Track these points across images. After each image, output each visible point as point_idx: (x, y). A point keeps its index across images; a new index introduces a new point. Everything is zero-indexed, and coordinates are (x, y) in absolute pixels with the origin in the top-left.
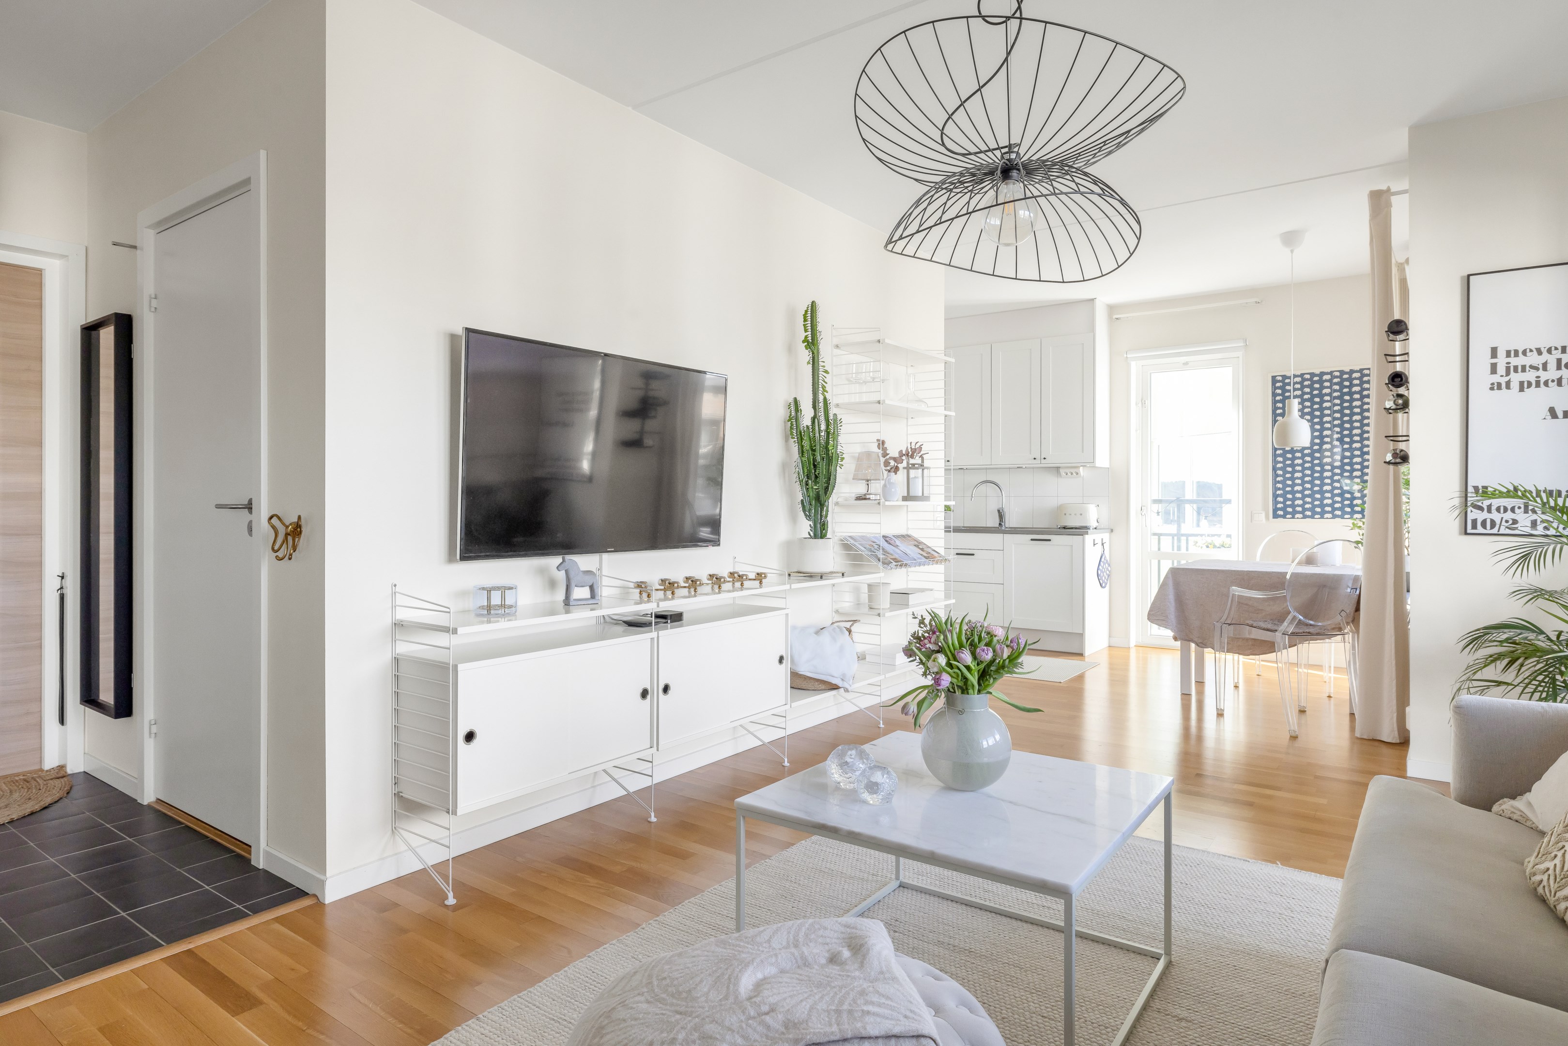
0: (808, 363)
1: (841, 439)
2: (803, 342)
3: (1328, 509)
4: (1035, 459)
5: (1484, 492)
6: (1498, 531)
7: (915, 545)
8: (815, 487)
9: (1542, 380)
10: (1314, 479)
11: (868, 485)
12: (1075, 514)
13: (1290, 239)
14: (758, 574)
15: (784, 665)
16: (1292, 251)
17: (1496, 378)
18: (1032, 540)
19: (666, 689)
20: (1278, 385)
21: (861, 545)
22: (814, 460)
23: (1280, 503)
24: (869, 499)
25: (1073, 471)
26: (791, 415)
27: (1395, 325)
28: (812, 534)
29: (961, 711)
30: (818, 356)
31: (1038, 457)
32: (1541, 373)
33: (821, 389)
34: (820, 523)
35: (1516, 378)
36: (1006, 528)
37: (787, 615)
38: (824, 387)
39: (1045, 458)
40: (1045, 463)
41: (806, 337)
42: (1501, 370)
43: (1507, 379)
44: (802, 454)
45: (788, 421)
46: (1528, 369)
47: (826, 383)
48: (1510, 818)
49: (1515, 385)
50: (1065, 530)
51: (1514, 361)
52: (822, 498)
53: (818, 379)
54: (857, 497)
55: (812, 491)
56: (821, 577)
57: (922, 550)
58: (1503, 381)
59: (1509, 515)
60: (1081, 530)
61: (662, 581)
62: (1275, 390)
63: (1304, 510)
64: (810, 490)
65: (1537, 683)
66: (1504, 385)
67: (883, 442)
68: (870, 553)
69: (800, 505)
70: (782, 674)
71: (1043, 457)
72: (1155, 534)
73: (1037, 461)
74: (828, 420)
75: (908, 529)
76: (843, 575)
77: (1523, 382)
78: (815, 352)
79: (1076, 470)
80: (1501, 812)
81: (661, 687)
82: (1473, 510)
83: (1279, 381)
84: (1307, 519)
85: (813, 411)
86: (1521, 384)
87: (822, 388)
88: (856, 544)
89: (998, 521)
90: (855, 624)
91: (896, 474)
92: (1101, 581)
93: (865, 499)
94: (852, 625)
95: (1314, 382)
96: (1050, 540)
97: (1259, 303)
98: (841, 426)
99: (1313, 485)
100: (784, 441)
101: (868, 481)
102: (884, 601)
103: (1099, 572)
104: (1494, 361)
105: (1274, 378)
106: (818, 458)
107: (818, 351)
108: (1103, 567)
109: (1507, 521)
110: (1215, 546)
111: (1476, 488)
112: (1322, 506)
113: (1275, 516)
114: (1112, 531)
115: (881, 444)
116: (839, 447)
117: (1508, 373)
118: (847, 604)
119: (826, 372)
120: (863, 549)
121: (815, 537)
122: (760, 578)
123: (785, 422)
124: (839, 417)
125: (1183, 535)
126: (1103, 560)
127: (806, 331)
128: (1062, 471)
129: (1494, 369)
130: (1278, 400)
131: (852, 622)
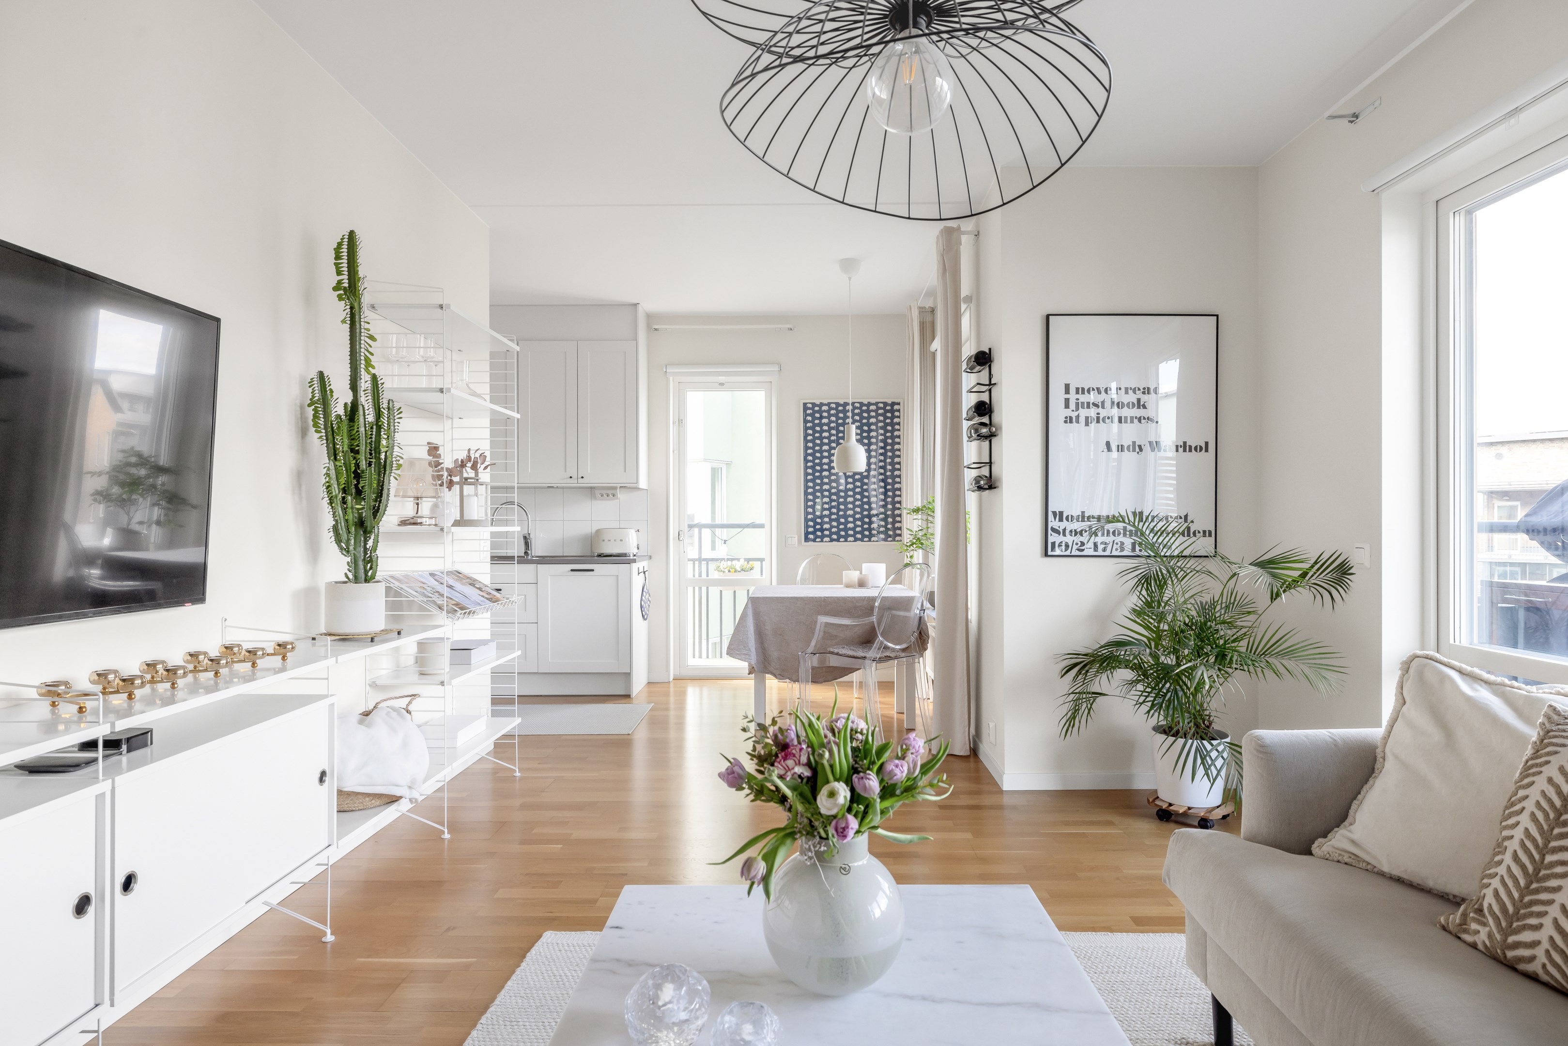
0: (344, 321)
1: (399, 437)
2: (335, 289)
3: (851, 532)
4: (571, 477)
5: (1060, 516)
6: (1071, 553)
7: (470, 584)
8: (358, 507)
9: (1101, 416)
10: (839, 504)
11: (418, 504)
12: (615, 540)
13: (848, 265)
14: (279, 645)
15: (326, 784)
16: (850, 279)
17: (1069, 413)
18: (572, 570)
19: (128, 884)
20: (809, 412)
21: (411, 588)
22: (357, 465)
23: (811, 527)
24: (421, 524)
25: (610, 492)
26: (313, 397)
27: (981, 356)
28: (351, 576)
29: (844, 869)
30: (360, 312)
31: (575, 476)
32: (1100, 410)
33: (363, 362)
34: (364, 559)
35: (1083, 413)
36: (533, 557)
37: (332, 705)
38: (367, 360)
39: (582, 477)
40: (583, 483)
41: (339, 282)
42: (1072, 405)
43: (1076, 413)
44: (335, 459)
45: (309, 405)
46: (1091, 405)
47: (372, 354)
48: (1338, 861)
49: (1082, 420)
50: (604, 558)
51: (1083, 398)
52: (368, 524)
53: (360, 348)
54: (401, 522)
55: (353, 512)
56: (372, 640)
57: (480, 589)
58: (1074, 414)
59: (1078, 539)
60: (621, 558)
61: (99, 675)
62: (806, 417)
63: (832, 533)
64: (349, 511)
65: (1147, 694)
66: (1074, 419)
67: (436, 448)
68: (425, 599)
69: (332, 534)
70: (325, 797)
71: (580, 476)
72: (689, 560)
73: (574, 481)
74: (379, 409)
75: (453, 562)
76: (399, 633)
77: (1088, 417)
78: (356, 305)
79: (613, 492)
80: (1328, 855)
81: (120, 879)
82: (1053, 533)
83: (810, 409)
84: (834, 542)
85: (351, 393)
86: (1087, 418)
87: (365, 360)
88: (403, 586)
89: (523, 550)
90: (414, 702)
91: (450, 490)
92: (644, 613)
93: (415, 524)
94: (410, 703)
95: (838, 412)
96: (593, 570)
97: (791, 330)
98: (401, 418)
99: (839, 510)
100: (300, 435)
101: (418, 498)
102: (443, 660)
103: (643, 603)
104: (1067, 396)
105: (805, 404)
106: (363, 464)
107: (360, 305)
108: (645, 597)
109: (1077, 544)
110: (735, 571)
111: (1054, 513)
112: (846, 530)
113: (807, 539)
114: (650, 557)
115: (433, 450)
116: (396, 449)
117: (1077, 409)
118: (384, 672)
119: (372, 338)
120: (414, 593)
121: (356, 580)
122: (283, 651)
123: (302, 407)
124: (397, 405)
125: (704, 560)
126: (645, 590)
127: (339, 273)
128: (597, 493)
129: (1067, 406)
130: (809, 427)
131: (409, 698)
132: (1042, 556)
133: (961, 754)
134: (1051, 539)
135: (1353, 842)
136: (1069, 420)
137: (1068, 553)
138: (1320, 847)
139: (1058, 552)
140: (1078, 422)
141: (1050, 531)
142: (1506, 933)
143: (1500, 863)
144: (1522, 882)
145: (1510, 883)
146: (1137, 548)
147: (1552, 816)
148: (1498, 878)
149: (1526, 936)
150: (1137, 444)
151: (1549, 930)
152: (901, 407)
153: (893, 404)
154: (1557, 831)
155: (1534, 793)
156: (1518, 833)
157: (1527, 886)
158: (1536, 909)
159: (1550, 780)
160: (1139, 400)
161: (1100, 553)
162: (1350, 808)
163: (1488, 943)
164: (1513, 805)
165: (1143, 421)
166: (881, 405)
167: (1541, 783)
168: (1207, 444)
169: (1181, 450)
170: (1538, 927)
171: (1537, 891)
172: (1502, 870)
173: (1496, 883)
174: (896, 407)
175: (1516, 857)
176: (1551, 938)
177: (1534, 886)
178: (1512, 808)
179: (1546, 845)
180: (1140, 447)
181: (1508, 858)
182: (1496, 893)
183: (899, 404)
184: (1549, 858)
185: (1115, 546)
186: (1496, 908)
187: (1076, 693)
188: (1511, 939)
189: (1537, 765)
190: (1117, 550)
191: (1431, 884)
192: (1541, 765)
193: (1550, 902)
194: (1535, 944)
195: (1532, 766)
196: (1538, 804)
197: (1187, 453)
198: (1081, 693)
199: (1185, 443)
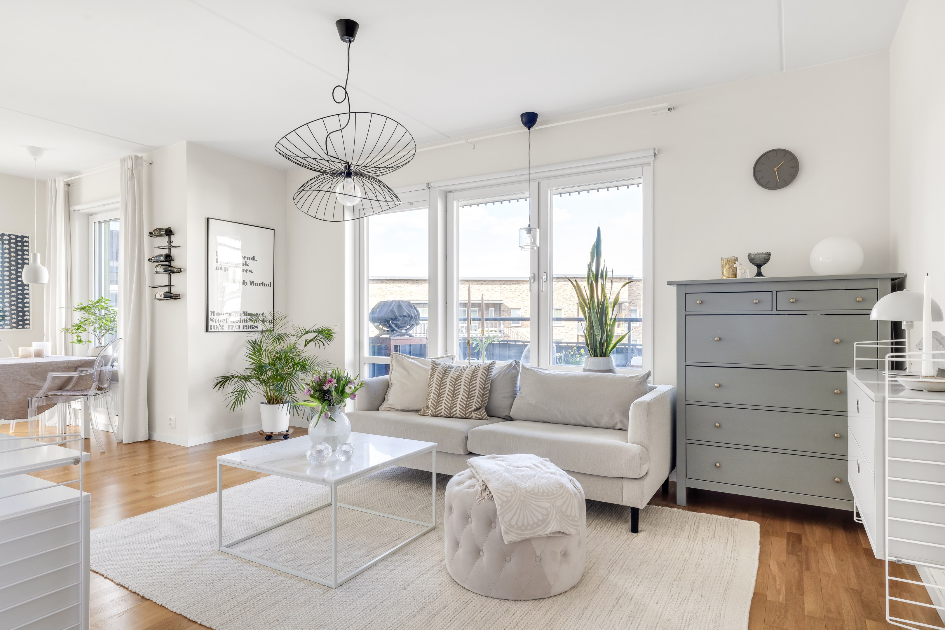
5: (213, 313)
16: (35, 159)
111: (211, 312)
132: (205, 332)
133: (144, 440)
134: (210, 324)
135: (389, 405)
136: (217, 268)
137: (217, 330)
138: (381, 408)
139: (213, 330)
140: (221, 270)
141: (209, 320)
142: (435, 409)
143: (431, 396)
144: (437, 398)
145: (434, 399)
146: (245, 328)
147: (440, 382)
148: (431, 399)
149: (440, 408)
150: (245, 281)
151: (444, 405)
152: (30, 240)
153: (23, 237)
154: (441, 385)
155: (435, 379)
156: (433, 388)
157: (438, 398)
158: (440, 402)
159: (437, 375)
160: (246, 262)
161: (230, 330)
162: (385, 397)
163: (432, 413)
164: (430, 383)
165: (247, 272)
166: (14, 237)
167: (436, 376)
168: (270, 283)
169: (261, 285)
170: (441, 406)
171: (440, 398)
172: (432, 397)
173: (431, 400)
174: (25, 239)
175: (434, 393)
176: (445, 407)
177: (439, 398)
178: (430, 384)
179: (440, 389)
180: (246, 283)
181: (432, 394)
182: (432, 402)
183: (27, 237)
184: (441, 391)
185: (236, 327)
186: (432, 405)
187: (238, 391)
188: (437, 410)
189: (434, 373)
190: (237, 328)
191: (410, 409)
192: (435, 373)
193: (443, 400)
194: (442, 409)
195: (432, 374)
196: (436, 381)
197: (264, 287)
198: (241, 391)
199: (263, 282)
